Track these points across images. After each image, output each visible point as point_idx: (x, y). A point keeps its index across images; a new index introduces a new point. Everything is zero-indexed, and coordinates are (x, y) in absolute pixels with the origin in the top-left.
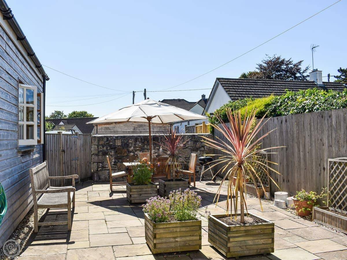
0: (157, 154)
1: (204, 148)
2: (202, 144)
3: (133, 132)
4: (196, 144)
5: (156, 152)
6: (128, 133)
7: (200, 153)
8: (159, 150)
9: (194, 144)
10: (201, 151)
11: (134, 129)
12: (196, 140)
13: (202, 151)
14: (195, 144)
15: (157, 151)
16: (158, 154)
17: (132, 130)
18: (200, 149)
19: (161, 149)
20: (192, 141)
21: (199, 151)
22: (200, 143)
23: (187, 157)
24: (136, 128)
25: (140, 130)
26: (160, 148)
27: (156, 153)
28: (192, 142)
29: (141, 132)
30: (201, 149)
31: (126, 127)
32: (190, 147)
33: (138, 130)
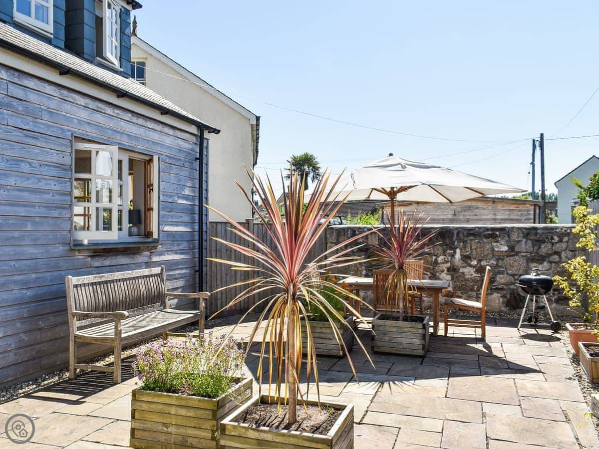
0: (448, 265)
1: (560, 257)
2: (554, 248)
3: (452, 221)
4: (540, 248)
5: (446, 259)
6: (441, 221)
7: (548, 268)
8: (453, 256)
9: (533, 246)
10: (551, 262)
11: (455, 215)
12: (541, 239)
13: (555, 262)
14: (536, 248)
15: (450, 258)
16: (451, 263)
17: (450, 216)
18: (549, 258)
19: (458, 256)
20: (530, 239)
21: (545, 264)
22: (549, 246)
23: (516, 275)
24: (459, 212)
25: (467, 217)
26: (455, 252)
27: (447, 262)
28: (530, 243)
29: (468, 221)
30: (551, 258)
31: (437, 211)
32: (525, 252)
33: (461, 217)
